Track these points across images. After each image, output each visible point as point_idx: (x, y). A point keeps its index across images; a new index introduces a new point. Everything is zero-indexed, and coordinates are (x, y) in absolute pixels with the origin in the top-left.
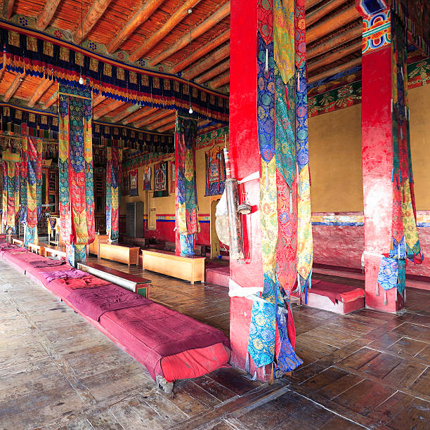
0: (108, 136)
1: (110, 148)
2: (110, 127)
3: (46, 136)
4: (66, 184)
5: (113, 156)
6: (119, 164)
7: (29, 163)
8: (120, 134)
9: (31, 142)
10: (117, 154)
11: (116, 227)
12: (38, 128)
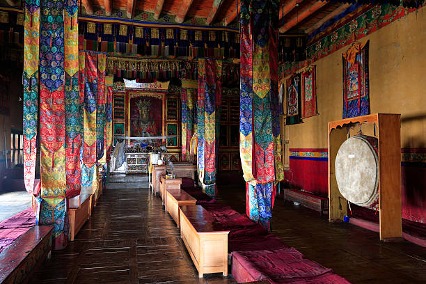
0: (200, 44)
1: (203, 60)
2: (203, 31)
3: (110, 49)
4: (34, 109)
5: (207, 70)
6: (216, 80)
7: (87, 85)
8: (219, 40)
9: (89, 58)
10: (214, 68)
11: (211, 166)
12: (100, 39)
